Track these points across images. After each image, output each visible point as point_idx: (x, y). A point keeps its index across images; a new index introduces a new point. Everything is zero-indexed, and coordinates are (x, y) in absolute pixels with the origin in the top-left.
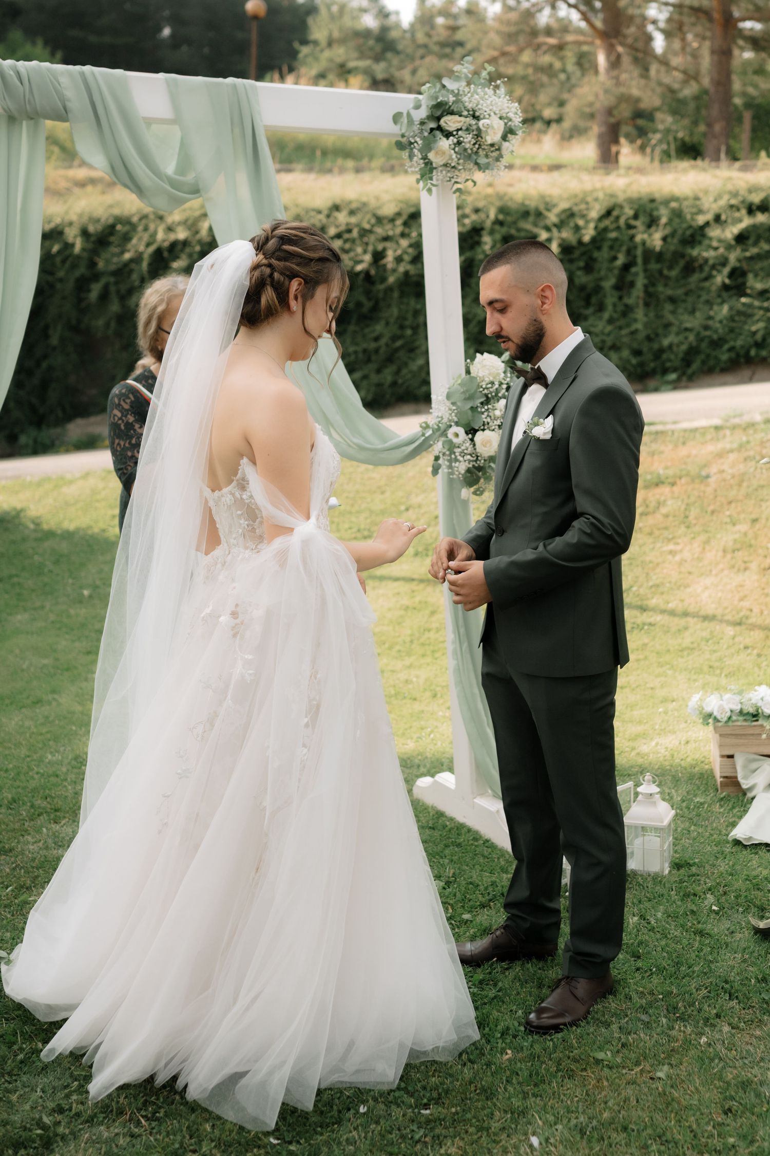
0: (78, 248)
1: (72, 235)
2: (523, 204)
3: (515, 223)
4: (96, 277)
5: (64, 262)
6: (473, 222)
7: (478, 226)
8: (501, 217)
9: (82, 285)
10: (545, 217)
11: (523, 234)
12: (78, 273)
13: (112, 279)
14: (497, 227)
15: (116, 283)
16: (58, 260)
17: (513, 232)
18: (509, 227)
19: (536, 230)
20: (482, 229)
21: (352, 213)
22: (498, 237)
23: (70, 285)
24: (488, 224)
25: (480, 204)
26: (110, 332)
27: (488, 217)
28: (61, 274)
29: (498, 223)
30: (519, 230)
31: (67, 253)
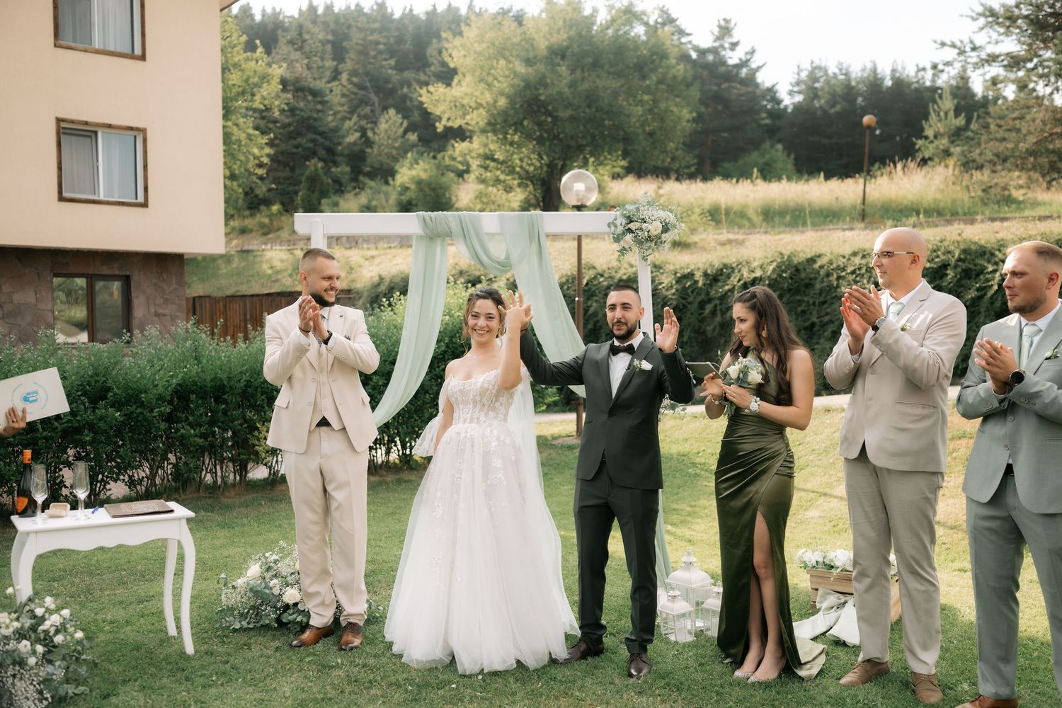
0: (700, 284)
1: (698, 276)
2: (981, 247)
3: (973, 260)
4: (710, 300)
5: (692, 292)
6: (942, 260)
7: (946, 263)
8: (962, 256)
9: (702, 305)
10: (997, 256)
11: (979, 267)
12: (700, 299)
13: (718, 302)
14: (960, 263)
15: (721, 304)
16: (689, 291)
17: (971, 266)
18: (969, 263)
19: (986, 264)
20: (949, 265)
21: (864, 257)
22: (959, 270)
23: (696, 305)
24: (953, 261)
25: (952, 248)
26: (715, 334)
27: (953, 257)
28: (691, 299)
29: (960, 260)
30: (975, 265)
31: (695, 287)
